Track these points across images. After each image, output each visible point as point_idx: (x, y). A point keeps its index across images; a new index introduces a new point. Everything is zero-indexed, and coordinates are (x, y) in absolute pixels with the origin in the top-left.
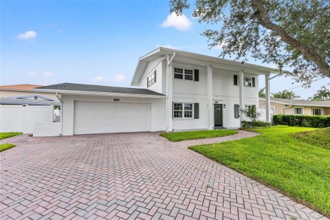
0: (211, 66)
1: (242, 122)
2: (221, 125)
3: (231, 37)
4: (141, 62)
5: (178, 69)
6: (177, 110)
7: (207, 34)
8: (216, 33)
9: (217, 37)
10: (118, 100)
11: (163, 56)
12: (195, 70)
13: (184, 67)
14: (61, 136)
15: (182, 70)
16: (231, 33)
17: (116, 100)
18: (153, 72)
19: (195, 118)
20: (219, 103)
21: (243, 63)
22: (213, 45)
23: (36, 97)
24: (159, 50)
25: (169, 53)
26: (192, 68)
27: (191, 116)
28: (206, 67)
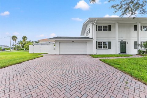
0: (117, 22)
1: (138, 51)
2: (125, 53)
3: (126, 6)
4: (84, 25)
5: (100, 26)
6: (99, 45)
7: (113, 7)
8: (118, 5)
9: (118, 7)
10: (74, 42)
11: (92, 21)
12: (109, 26)
13: (103, 25)
14: (56, 54)
15: (102, 26)
16: (126, 3)
17: (73, 41)
18: (89, 29)
19: (109, 49)
20: (124, 41)
21: (134, 18)
22: (116, 12)
23: (50, 43)
24: (89, 19)
25: (94, 20)
26: (108, 25)
27: (107, 48)
28: (115, 23)
